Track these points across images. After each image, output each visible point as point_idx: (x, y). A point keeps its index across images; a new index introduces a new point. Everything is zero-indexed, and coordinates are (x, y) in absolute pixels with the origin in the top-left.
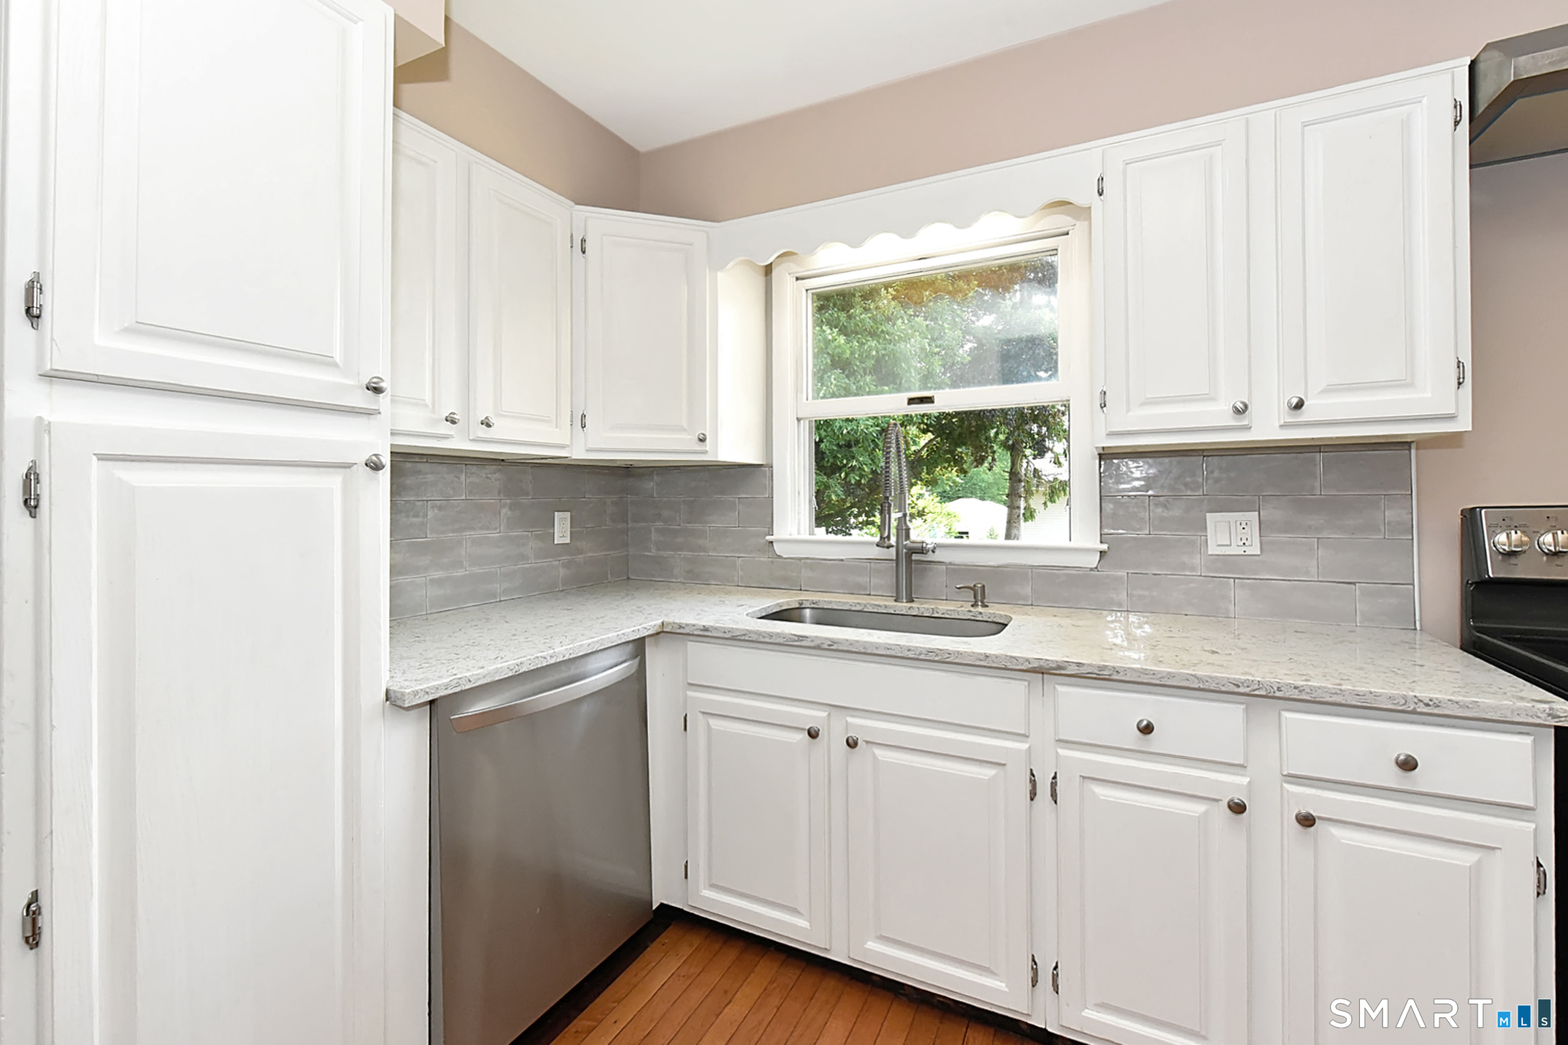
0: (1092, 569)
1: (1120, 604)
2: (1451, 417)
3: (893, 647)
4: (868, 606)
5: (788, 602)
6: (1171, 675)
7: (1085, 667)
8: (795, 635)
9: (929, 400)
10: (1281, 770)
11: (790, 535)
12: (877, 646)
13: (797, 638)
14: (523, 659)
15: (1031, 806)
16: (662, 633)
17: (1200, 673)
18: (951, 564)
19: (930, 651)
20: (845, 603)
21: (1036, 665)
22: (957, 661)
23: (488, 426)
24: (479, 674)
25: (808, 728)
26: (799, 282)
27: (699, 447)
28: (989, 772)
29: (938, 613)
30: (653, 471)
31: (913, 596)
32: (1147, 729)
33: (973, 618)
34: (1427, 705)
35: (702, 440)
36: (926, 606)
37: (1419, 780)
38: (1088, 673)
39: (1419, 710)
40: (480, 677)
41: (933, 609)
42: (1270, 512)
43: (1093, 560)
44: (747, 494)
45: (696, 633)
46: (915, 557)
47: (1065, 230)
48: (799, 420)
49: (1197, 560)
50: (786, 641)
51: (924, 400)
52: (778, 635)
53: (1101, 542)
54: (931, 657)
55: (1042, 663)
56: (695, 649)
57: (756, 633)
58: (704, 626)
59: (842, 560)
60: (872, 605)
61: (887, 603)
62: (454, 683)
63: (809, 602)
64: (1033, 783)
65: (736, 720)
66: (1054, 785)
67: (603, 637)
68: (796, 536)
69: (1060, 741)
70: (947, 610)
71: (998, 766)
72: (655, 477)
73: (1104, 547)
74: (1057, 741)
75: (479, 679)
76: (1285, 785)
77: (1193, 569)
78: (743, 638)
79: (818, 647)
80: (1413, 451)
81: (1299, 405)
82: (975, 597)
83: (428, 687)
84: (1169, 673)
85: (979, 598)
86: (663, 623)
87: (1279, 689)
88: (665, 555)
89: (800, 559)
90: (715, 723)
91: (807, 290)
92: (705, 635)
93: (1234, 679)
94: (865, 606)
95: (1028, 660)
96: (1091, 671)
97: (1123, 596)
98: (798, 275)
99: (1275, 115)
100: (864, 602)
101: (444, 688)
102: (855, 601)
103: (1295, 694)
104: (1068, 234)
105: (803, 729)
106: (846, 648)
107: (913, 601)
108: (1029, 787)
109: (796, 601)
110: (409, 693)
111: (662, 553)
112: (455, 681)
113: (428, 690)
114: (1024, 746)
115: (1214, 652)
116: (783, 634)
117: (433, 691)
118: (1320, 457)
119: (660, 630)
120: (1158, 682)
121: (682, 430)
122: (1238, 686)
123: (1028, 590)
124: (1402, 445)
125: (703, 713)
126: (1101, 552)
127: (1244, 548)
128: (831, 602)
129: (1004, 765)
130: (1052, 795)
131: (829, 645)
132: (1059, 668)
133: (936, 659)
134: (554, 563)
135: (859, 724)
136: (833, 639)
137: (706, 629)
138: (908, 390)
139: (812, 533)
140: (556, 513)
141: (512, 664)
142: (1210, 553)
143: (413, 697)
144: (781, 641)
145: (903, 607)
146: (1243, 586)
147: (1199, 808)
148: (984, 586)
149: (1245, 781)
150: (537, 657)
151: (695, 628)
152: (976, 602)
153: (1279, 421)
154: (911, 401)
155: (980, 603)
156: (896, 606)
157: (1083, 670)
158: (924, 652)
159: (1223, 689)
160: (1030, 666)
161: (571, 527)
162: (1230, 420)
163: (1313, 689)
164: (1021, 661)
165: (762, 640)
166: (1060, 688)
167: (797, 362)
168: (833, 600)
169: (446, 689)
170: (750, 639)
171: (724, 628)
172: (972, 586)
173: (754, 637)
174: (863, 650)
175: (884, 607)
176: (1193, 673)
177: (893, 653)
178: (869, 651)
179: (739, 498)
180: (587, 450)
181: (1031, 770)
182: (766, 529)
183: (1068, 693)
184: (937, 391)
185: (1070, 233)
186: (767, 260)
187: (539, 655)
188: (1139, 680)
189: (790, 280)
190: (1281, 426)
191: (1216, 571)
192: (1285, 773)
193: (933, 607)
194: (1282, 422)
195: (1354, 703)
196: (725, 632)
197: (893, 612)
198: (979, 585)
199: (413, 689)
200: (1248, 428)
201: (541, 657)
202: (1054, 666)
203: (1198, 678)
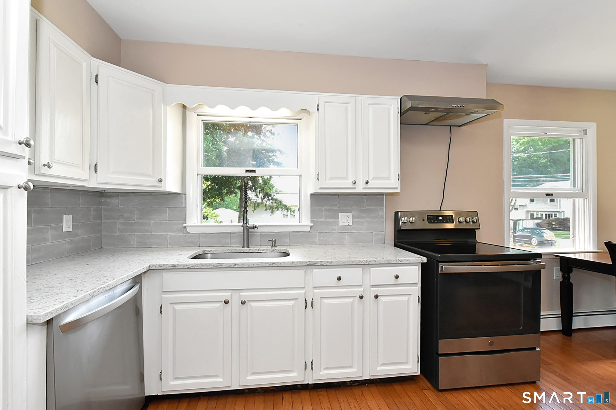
0: (308, 232)
1: (316, 243)
2: (397, 188)
3: (260, 263)
4: (232, 250)
5: (198, 252)
6: (346, 262)
7: (323, 262)
8: (219, 264)
9: (254, 171)
10: (370, 284)
11: (194, 224)
12: (253, 264)
13: (219, 265)
14: (95, 289)
15: (305, 311)
16: (149, 270)
17: (353, 260)
18: (262, 232)
19: (273, 263)
20: (223, 250)
21: (308, 263)
22: (283, 265)
23: (49, 167)
24: (76, 300)
25: (224, 300)
26: (198, 116)
27: (158, 184)
28: (292, 302)
29: (260, 250)
30: (118, 194)
31: (249, 245)
32: (339, 279)
33: (273, 251)
34: (400, 261)
35: (160, 181)
36: (256, 249)
37: (400, 281)
38: (324, 264)
39: (399, 263)
40: (77, 301)
41: (258, 249)
42: (355, 213)
43: (309, 229)
44: (173, 206)
45: (168, 268)
46: (250, 230)
47: (300, 118)
48: (198, 175)
49: (337, 228)
50: (215, 266)
51: (252, 171)
52: (211, 264)
53: (311, 223)
54: (274, 265)
55: (310, 263)
56: (166, 276)
57: (200, 265)
58: (173, 265)
59: (218, 233)
60: (234, 250)
61: (240, 249)
62: (65, 306)
63: (207, 251)
64: (306, 303)
65: (186, 304)
66: (312, 302)
67: (128, 274)
68: (197, 224)
69: (315, 287)
70: (264, 249)
71: (295, 300)
72: (119, 197)
73: (312, 224)
74: (313, 287)
75: (76, 302)
76: (371, 288)
77: (336, 230)
78: (194, 267)
79: (229, 267)
80: (385, 196)
81: (367, 183)
82: (272, 244)
83: (52, 310)
84: (345, 261)
85: (274, 244)
86: (150, 265)
87: (371, 262)
88: (126, 235)
89: (199, 234)
90: (176, 307)
91: (202, 121)
92: (173, 268)
93: (361, 260)
94: (232, 251)
95: (306, 262)
96: (324, 263)
97: (317, 240)
98: (198, 114)
99: (362, 99)
100: (232, 249)
101: (60, 309)
102: (227, 249)
103: (374, 263)
104: (301, 119)
105: (223, 301)
106: (241, 266)
107: (249, 247)
108: (305, 305)
109: (202, 251)
110: (43, 315)
111: (122, 234)
112: (65, 305)
113: (52, 312)
114: (304, 291)
115: (351, 254)
116: (213, 264)
117: (55, 312)
118: (365, 197)
119: (149, 269)
120: (342, 264)
121: (149, 176)
122: (362, 262)
123: (288, 240)
124: (382, 194)
125: (171, 303)
126: (311, 226)
127: (348, 223)
128: (217, 250)
129: (297, 299)
130: (312, 306)
131: (234, 266)
132: (316, 263)
133: (276, 266)
134: (63, 242)
135: (245, 295)
136: (235, 263)
137: (174, 266)
138: (248, 166)
139: (202, 223)
140: (64, 215)
141: (91, 292)
142: (340, 225)
143: (45, 317)
144: (212, 267)
145: (246, 249)
146: (348, 234)
147: (351, 300)
148: (275, 240)
149: (362, 289)
150: (102, 288)
151: (168, 266)
152: (273, 246)
153: (362, 186)
154: (247, 171)
155: (274, 246)
156: (244, 249)
157: (322, 263)
158: (271, 264)
159: (358, 264)
160: (307, 264)
161: (72, 223)
162: (351, 186)
163: (378, 260)
164: (304, 263)
165: (203, 267)
166: (315, 270)
167: (197, 150)
168: (217, 249)
169: (61, 310)
170: (197, 267)
171: (184, 264)
172: (271, 240)
173: (199, 267)
174: (248, 266)
175: (239, 250)
176: (351, 260)
177: (260, 266)
178: (250, 266)
179: (168, 208)
180: (98, 183)
181: (306, 299)
182: (182, 221)
183: (317, 271)
184: (257, 168)
185: (302, 119)
186: (192, 106)
187: (102, 286)
188: (338, 264)
189: (194, 115)
190: (363, 188)
191: (341, 231)
192: (371, 285)
193: (258, 248)
194: (363, 187)
195: (387, 263)
196: (184, 266)
197: (243, 252)
198: (274, 240)
199: (45, 313)
200: (355, 188)
201: (103, 287)
202: (314, 263)
203: (352, 261)
